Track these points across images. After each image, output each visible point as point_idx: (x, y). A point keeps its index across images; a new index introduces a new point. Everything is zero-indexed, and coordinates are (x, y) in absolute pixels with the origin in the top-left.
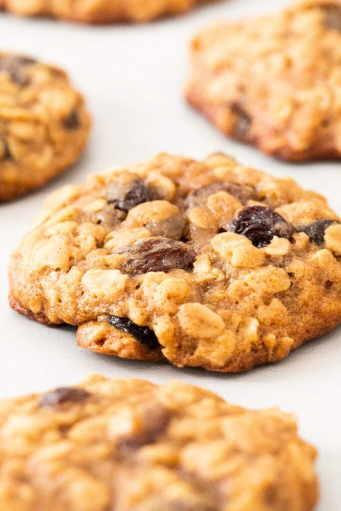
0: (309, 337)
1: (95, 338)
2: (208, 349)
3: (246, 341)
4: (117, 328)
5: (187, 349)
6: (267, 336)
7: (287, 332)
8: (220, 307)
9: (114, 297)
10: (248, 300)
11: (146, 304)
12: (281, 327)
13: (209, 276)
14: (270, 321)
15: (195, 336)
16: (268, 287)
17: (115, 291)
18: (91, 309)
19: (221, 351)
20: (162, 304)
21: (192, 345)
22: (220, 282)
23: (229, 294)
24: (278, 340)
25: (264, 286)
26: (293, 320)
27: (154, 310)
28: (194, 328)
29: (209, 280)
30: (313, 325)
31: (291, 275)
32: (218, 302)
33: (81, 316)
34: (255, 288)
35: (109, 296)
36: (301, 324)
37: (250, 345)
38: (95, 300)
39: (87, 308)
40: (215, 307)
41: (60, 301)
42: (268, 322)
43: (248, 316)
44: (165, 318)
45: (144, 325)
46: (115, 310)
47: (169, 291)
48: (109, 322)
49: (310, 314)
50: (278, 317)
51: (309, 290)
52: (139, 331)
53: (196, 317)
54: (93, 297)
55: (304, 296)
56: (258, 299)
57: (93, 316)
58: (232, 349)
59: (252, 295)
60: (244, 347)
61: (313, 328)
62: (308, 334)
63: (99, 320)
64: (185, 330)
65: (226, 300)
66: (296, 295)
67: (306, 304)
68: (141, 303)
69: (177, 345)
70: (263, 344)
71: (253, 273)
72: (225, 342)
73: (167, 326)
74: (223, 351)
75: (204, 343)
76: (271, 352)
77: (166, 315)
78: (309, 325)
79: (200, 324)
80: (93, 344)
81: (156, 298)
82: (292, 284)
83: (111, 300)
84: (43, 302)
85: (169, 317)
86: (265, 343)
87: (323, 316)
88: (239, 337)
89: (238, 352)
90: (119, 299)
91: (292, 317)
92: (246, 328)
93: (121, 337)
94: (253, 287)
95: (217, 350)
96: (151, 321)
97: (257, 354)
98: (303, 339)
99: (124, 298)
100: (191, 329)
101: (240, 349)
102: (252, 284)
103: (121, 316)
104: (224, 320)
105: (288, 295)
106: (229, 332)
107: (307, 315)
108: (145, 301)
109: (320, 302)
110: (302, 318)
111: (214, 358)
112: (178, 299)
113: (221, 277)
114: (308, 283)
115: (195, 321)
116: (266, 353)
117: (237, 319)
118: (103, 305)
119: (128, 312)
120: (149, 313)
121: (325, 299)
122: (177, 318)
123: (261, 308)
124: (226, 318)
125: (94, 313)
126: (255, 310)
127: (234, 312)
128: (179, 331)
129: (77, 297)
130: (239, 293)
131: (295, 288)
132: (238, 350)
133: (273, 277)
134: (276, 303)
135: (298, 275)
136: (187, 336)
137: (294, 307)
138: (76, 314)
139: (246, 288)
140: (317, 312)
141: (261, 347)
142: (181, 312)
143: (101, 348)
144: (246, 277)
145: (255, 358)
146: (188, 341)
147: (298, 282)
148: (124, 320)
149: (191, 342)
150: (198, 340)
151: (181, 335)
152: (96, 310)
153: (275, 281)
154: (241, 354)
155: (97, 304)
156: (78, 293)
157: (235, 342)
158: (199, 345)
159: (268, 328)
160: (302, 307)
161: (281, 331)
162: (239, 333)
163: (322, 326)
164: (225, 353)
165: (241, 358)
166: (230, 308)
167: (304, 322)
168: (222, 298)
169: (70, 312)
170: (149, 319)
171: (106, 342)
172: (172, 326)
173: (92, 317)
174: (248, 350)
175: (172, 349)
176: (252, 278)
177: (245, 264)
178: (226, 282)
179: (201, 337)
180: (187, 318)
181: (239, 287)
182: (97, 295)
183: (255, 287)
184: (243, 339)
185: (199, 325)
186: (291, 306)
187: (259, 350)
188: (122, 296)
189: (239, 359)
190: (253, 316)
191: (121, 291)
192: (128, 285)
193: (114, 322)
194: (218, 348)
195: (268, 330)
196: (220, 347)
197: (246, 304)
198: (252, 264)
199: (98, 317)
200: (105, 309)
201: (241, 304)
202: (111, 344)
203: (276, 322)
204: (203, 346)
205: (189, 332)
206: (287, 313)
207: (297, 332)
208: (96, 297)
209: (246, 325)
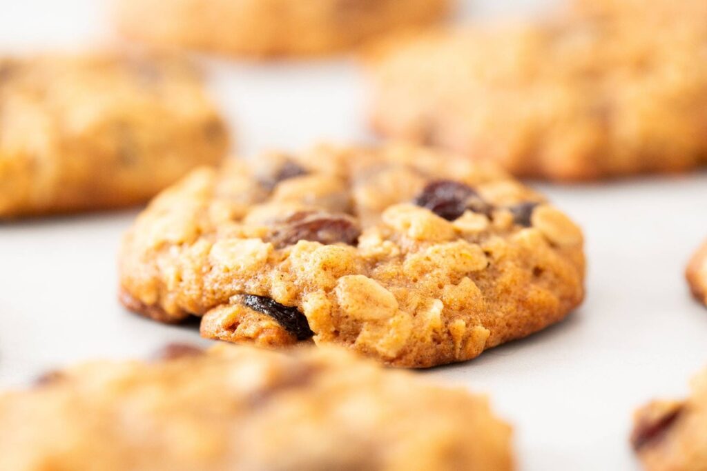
0: (511, 334)
1: (225, 322)
2: (375, 334)
3: (425, 328)
4: (254, 309)
5: (347, 335)
6: (454, 322)
7: (481, 320)
8: (393, 285)
9: (252, 270)
10: (430, 278)
11: (294, 278)
12: (473, 313)
13: (379, 250)
14: (458, 304)
15: (358, 318)
16: (458, 264)
17: (253, 262)
18: (220, 287)
19: (392, 337)
20: (315, 276)
21: (353, 330)
22: (394, 257)
23: (404, 271)
24: (468, 329)
25: (452, 262)
26: (489, 308)
27: (304, 285)
28: (356, 307)
29: (380, 255)
30: (516, 317)
31: (488, 254)
32: (390, 280)
33: (208, 298)
34: (440, 264)
35: (245, 268)
36: (500, 314)
37: (431, 333)
38: (227, 275)
39: (216, 286)
40: (386, 284)
41: (181, 280)
42: (456, 306)
43: (430, 296)
44: (318, 294)
45: (290, 304)
46: (253, 287)
47: (325, 258)
48: (244, 303)
49: (512, 303)
50: (469, 299)
51: (511, 273)
52: (284, 313)
53: (360, 292)
54: (224, 272)
55: (505, 279)
56: (443, 277)
57: (223, 297)
58: (406, 335)
59: (435, 272)
60: (423, 334)
61: (516, 321)
62: (509, 329)
63: (231, 302)
64: (345, 309)
65: (401, 277)
66: (494, 278)
67: (507, 291)
68: (287, 276)
69: (333, 329)
70: (449, 333)
71: (437, 247)
72: (397, 325)
73: (321, 303)
74: (395, 337)
75: (370, 326)
76: (459, 345)
77: (321, 291)
78: (511, 317)
79: (365, 301)
80: (222, 330)
81: (307, 269)
82: (489, 264)
83: (248, 273)
84: (159, 287)
85: (324, 292)
86: (451, 332)
87: (530, 308)
88: (417, 321)
89: (415, 340)
90: (259, 272)
91: (488, 304)
92: (426, 311)
93: (260, 320)
94: (437, 262)
95: (387, 335)
96: (300, 299)
97: (440, 346)
98: (502, 334)
99: (265, 271)
100: (352, 307)
101: (417, 336)
102: (436, 259)
103: (261, 294)
104: (398, 299)
105: (483, 277)
106: (403, 313)
107: (509, 304)
108: (293, 274)
109: (525, 289)
110: (501, 307)
111: (382, 346)
112: (337, 270)
113: (395, 252)
114: (510, 264)
115: (359, 297)
116: (452, 346)
117: (415, 300)
118: (237, 281)
119: (270, 288)
120: (297, 287)
121: (533, 286)
122: (335, 293)
123: (448, 288)
124: (400, 297)
125: (224, 293)
126: (439, 290)
127: (410, 291)
128: (336, 309)
129: (204, 274)
130: (419, 269)
131: (493, 270)
132: (415, 337)
133: (464, 252)
134: (467, 282)
135: (497, 255)
136: (347, 317)
137: (491, 293)
138: (201, 296)
139: (428, 263)
140: (522, 302)
141: (445, 336)
142: (341, 285)
143: (233, 335)
144: (429, 251)
145: (437, 350)
146: (348, 323)
147: (497, 263)
148: (265, 299)
149: (353, 325)
150: (362, 323)
151: (339, 315)
152: (227, 288)
153: (466, 256)
154: (419, 344)
155: (229, 281)
156: (205, 269)
157: (412, 326)
158: (363, 329)
159: (455, 313)
160: (502, 293)
161: (473, 318)
162: (416, 316)
163: (528, 320)
164: (397, 340)
165: (419, 349)
166: (406, 286)
167: (504, 313)
168: (396, 274)
169: (193, 293)
170: (297, 296)
171: (239, 327)
172: (328, 303)
173: (223, 299)
174: (429, 339)
175: (326, 334)
176: (436, 252)
177: (427, 236)
178: (402, 257)
179: (366, 318)
180: (347, 293)
181: (418, 262)
182: (230, 267)
183: (439, 262)
184: (422, 325)
185: (363, 303)
186: (488, 291)
187: (443, 340)
188: (263, 268)
189: (415, 349)
190: (436, 297)
191: (261, 262)
192: (272, 257)
193: (250, 303)
194: (389, 333)
195: (457, 316)
196: (391, 332)
197: (428, 281)
198: (437, 236)
199: (230, 299)
200: (239, 285)
201: (421, 281)
202: (245, 328)
203: (467, 306)
204: (368, 330)
205: (349, 311)
206: (482, 297)
207: (495, 324)
208: (228, 271)
209: (426, 308)
